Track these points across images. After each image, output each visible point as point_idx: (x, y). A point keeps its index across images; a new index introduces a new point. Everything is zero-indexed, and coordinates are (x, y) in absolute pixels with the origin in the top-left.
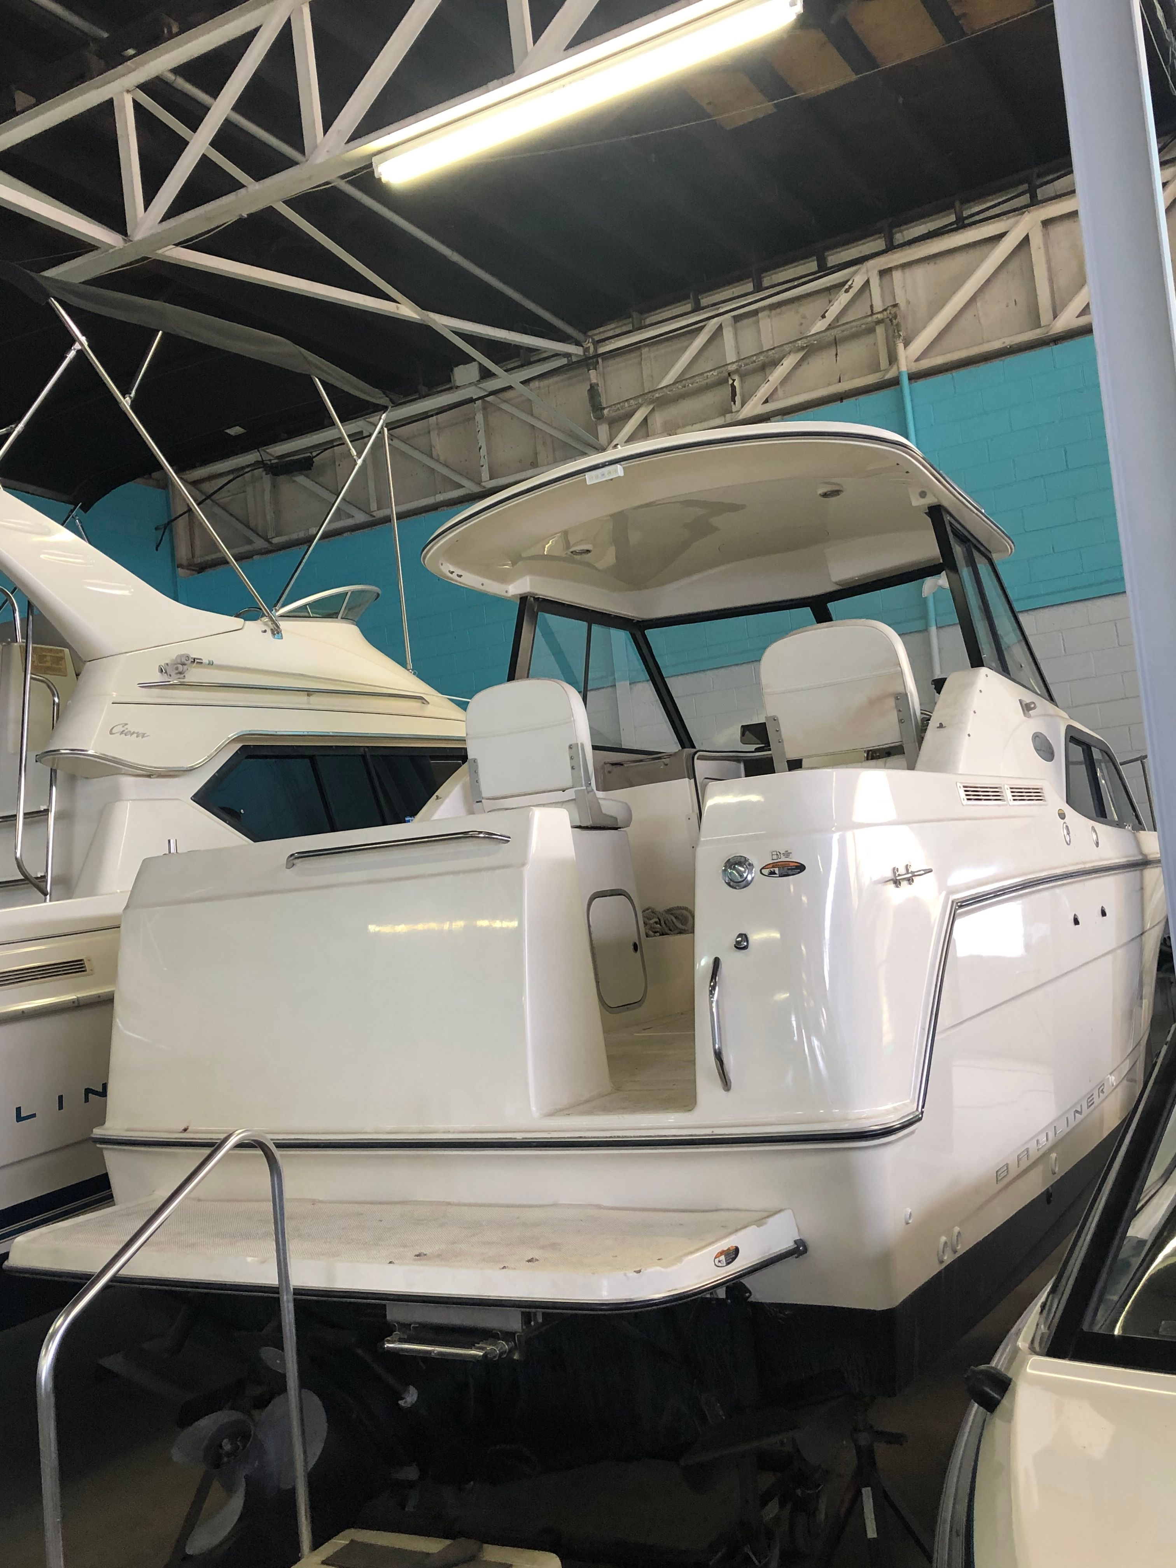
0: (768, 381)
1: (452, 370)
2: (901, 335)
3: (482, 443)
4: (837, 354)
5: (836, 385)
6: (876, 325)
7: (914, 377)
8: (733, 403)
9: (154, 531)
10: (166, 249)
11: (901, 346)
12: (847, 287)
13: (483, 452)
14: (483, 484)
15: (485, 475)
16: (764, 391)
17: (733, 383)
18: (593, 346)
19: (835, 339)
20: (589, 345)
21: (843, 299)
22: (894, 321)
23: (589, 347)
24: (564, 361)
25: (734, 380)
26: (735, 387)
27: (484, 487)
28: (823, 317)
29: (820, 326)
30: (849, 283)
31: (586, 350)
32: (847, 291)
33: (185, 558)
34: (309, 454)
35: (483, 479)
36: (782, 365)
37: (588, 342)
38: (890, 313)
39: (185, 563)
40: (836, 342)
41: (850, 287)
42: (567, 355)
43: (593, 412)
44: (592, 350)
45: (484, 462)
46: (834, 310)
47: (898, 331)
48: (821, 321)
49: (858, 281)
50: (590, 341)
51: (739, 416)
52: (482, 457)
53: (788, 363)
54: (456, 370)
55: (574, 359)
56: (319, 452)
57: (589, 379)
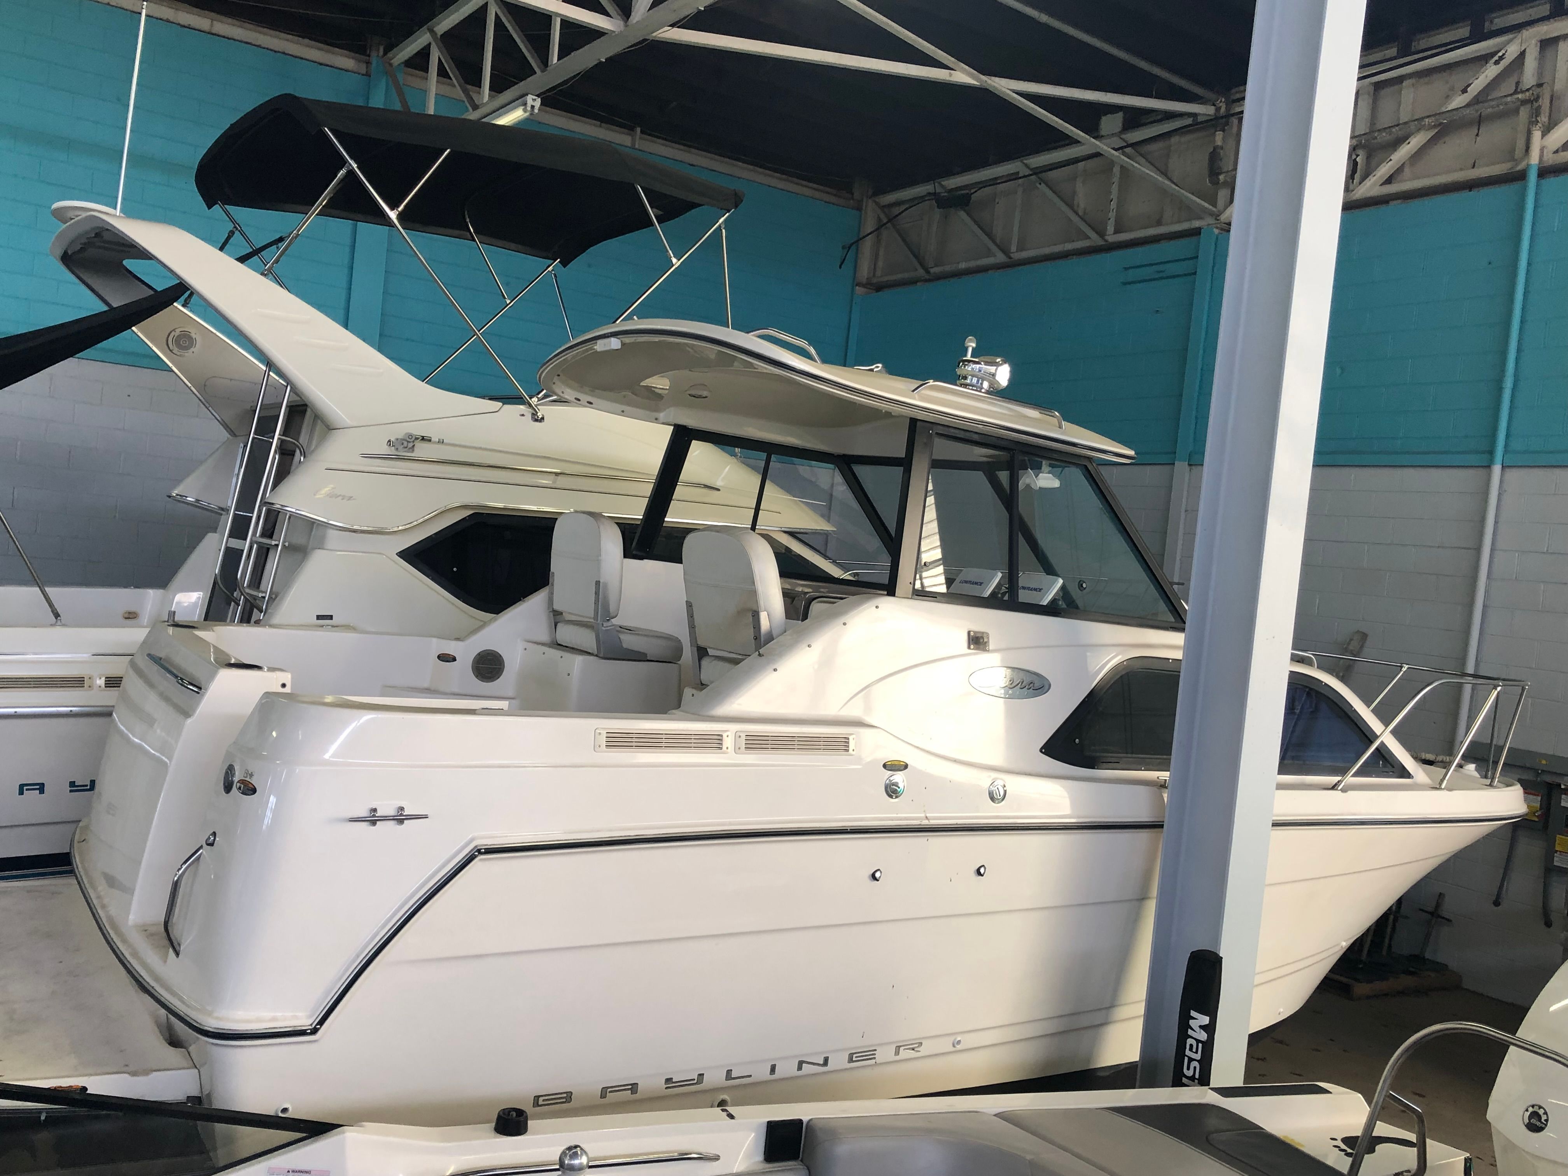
0: (1391, 160)
1: (1101, 118)
2: (1538, 122)
3: (1114, 195)
4: (1477, 135)
5: (1470, 171)
6: (1522, 105)
7: (1545, 172)
8: (1351, 181)
9: (841, 249)
10: (660, 31)
11: (1537, 134)
12: (1496, 58)
13: (1113, 205)
14: (1106, 237)
15: (1110, 229)
16: (1384, 170)
17: (1355, 159)
18: (1225, 106)
19: (1480, 116)
20: (1221, 104)
21: (1491, 71)
22: (1535, 103)
23: (1221, 107)
24: (1189, 121)
25: (1358, 156)
26: (1357, 162)
27: (1106, 241)
28: (1464, 91)
29: (1459, 101)
30: (1500, 54)
31: (1218, 109)
32: (1497, 63)
33: (866, 277)
34: (967, 191)
35: (1108, 233)
36: (1409, 143)
37: (1221, 102)
38: (1533, 94)
39: (864, 281)
40: (1480, 121)
41: (1501, 58)
42: (1194, 115)
43: (1209, 177)
44: (1223, 110)
45: (1112, 215)
46: (1478, 84)
47: (1536, 116)
48: (1461, 97)
49: (1512, 51)
50: (1223, 100)
51: (1355, 195)
52: (1111, 210)
53: (1416, 142)
54: (1104, 118)
55: (1200, 119)
56: (976, 189)
57: (1214, 141)
